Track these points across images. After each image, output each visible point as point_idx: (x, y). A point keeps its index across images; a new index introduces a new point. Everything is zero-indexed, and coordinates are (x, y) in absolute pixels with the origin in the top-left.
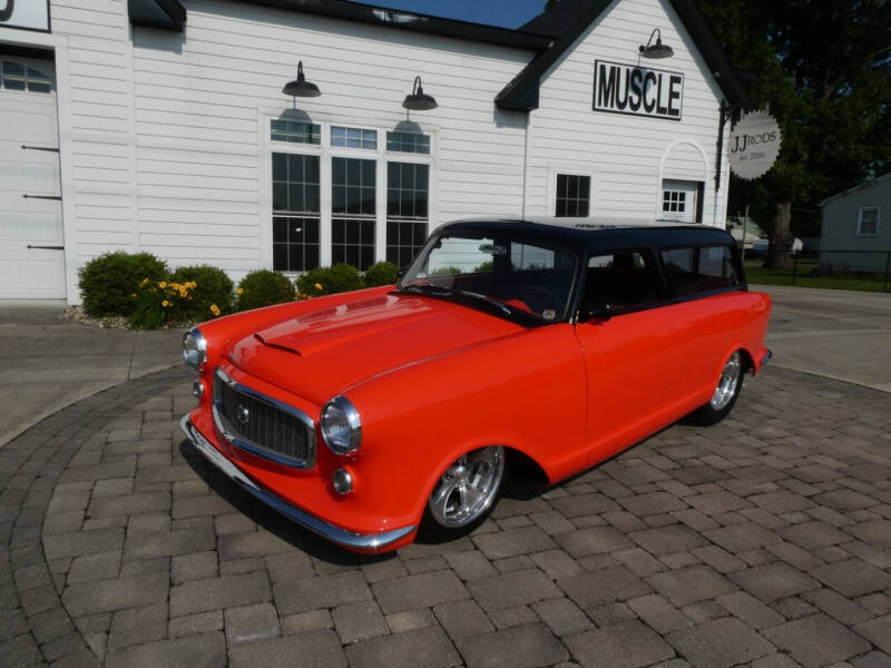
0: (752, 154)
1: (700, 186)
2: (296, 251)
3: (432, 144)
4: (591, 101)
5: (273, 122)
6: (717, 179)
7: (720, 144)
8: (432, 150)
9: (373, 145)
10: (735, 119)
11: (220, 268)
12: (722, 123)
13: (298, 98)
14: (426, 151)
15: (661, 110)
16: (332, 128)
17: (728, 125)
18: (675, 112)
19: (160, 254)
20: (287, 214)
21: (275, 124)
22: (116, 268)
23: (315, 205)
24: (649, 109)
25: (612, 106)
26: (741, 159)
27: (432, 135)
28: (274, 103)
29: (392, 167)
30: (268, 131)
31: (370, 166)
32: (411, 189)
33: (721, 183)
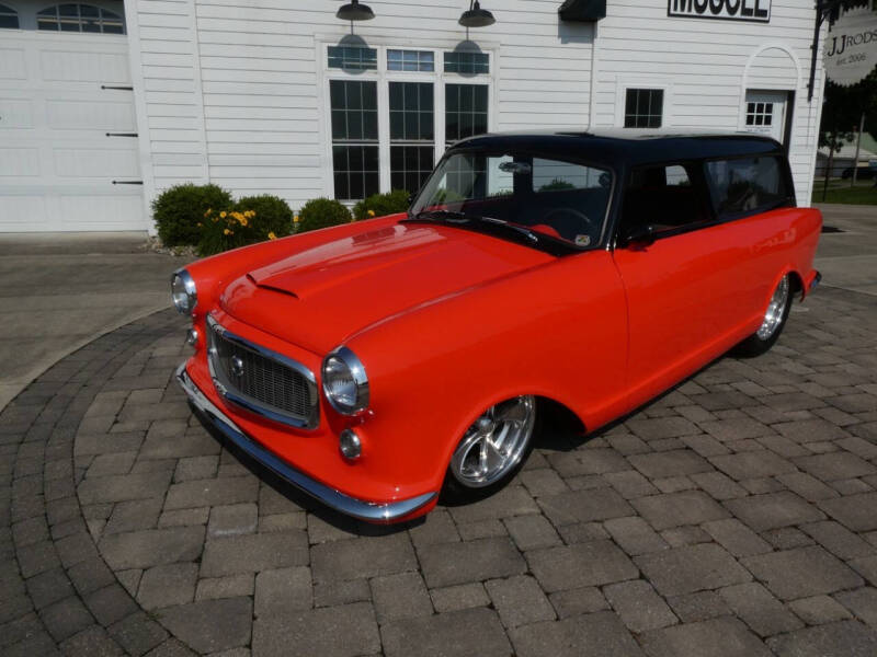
0: (852, 56)
1: (790, 96)
2: (356, 179)
3: (491, 64)
4: (667, 6)
5: (330, 49)
6: (811, 86)
7: (815, 48)
8: (491, 69)
9: (429, 67)
10: (833, 18)
11: (280, 198)
12: (819, 23)
13: (355, 22)
14: (485, 70)
15: (746, 12)
16: (388, 50)
17: (825, 25)
18: (764, 13)
19: (224, 185)
20: (347, 143)
22: (184, 199)
23: (373, 132)
24: (732, 11)
25: (690, 10)
26: (839, 63)
27: (491, 54)
28: (331, 29)
29: (450, 89)
30: (325, 58)
31: (428, 89)
32: (470, 111)
33: (815, 92)
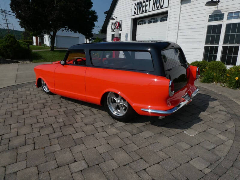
16: (228, 13)
20: (209, 45)
21: (210, 16)
23: (218, 41)
28: (209, 10)
30: (208, 19)
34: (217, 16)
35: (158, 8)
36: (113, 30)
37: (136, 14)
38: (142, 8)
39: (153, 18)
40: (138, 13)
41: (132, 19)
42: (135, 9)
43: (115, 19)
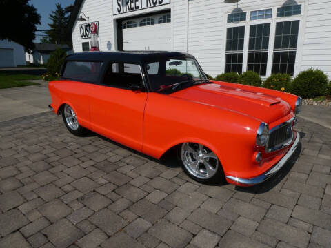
2: (234, 66)
5: (228, 15)
8: (302, 12)
9: (270, 16)
14: (299, 13)
16: (251, 12)
20: (231, 52)
23: (242, 47)
27: (303, 4)
28: (227, 8)
29: (279, 24)
30: (226, 19)
31: (268, 26)
32: (288, 34)
34: (238, 16)
35: (155, 4)
36: (83, 36)
37: (122, 11)
38: (129, 4)
39: (147, 19)
40: (125, 11)
41: (114, 19)
42: (119, 5)
43: (87, 19)
